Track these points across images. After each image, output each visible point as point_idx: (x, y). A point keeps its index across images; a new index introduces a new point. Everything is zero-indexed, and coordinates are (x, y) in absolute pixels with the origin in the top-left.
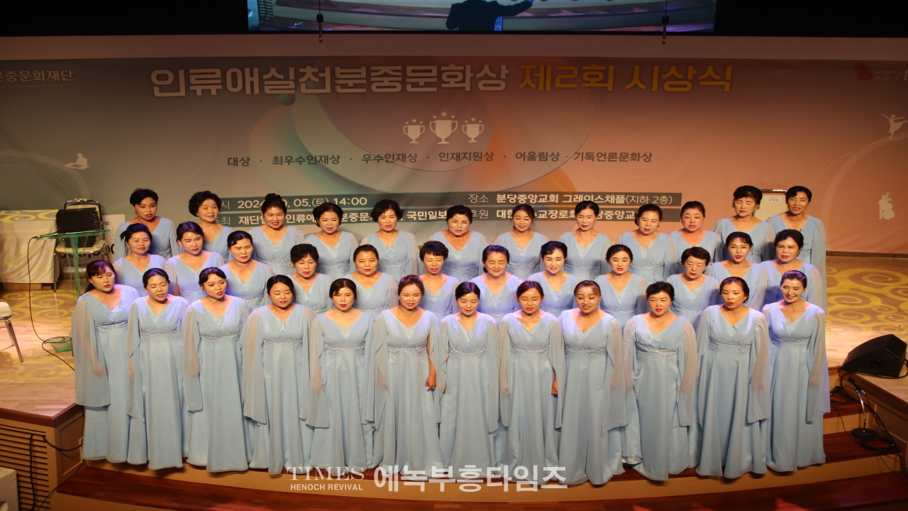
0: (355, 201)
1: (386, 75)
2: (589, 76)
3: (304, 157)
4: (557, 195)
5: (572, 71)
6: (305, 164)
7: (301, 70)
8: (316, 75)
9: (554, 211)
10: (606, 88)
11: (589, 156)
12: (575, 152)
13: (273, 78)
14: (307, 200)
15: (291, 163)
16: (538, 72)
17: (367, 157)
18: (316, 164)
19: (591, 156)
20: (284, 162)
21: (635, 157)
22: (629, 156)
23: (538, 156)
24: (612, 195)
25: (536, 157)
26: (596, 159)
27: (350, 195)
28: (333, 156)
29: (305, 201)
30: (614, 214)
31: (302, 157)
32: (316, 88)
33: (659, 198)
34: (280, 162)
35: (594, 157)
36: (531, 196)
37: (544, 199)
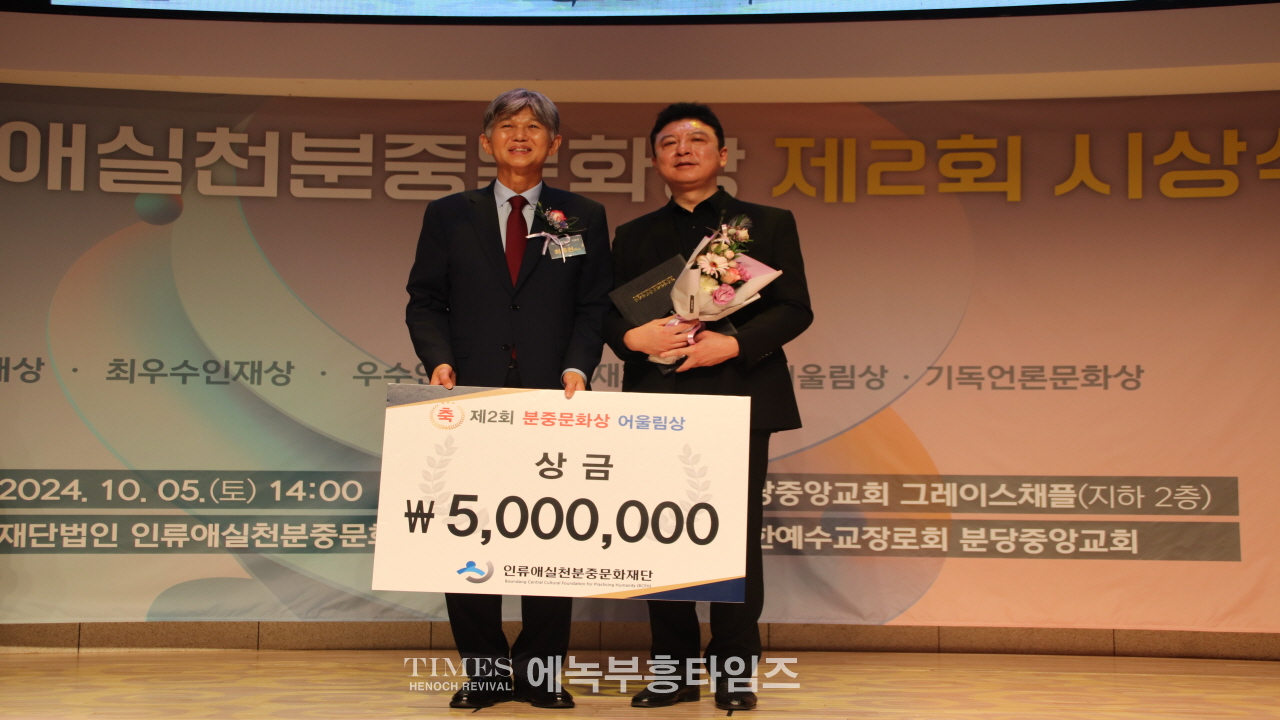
0: (330, 490)
1: (425, 156)
2: (956, 165)
3: (197, 363)
4: (886, 485)
5: (909, 152)
6: (197, 383)
7: (202, 137)
8: (240, 150)
9: (878, 529)
10: (1004, 194)
11: (966, 376)
12: (929, 365)
13: (125, 153)
14: (196, 482)
15: (157, 379)
16: (822, 155)
17: (367, 368)
18: (227, 383)
19: (974, 376)
20: (140, 375)
21: (1095, 376)
22: (1080, 374)
23: (828, 375)
24: (1040, 483)
25: (824, 377)
26: (987, 383)
27: (316, 472)
28: (275, 363)
29: (190, 485)
30: (1048, 537)
31: (189, 364)
32: (239, 184)
33: (1174, 492)
34: (128, 375)
35: (983, 379)
36: (813, 487)
37: (848, 494)
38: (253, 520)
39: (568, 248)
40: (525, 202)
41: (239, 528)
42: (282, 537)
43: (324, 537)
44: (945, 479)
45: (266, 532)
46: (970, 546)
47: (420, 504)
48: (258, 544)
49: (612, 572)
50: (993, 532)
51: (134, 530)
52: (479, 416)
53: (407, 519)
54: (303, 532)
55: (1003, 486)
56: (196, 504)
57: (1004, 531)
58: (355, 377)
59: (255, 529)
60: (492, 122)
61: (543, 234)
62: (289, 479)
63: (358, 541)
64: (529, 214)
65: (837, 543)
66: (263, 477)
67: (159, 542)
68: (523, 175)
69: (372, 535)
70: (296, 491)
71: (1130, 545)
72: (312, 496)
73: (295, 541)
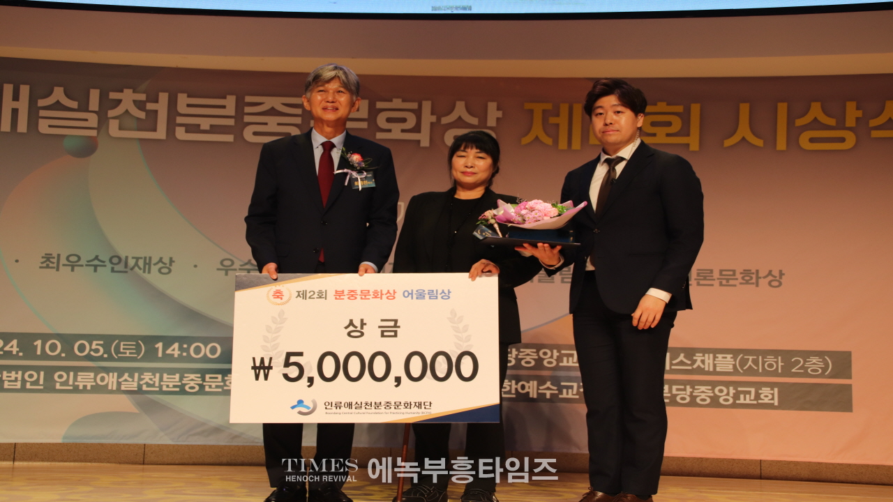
0: (198, 350)
1: (272, 112)
2: (653, 124)
3: (105, 257)
6: (105, 271)
7: (113, 96)
8: (140, 105)
10: (688, 146)
13: (58, 106)
14: (102, 342)
15: (76, 268)
16: (558, 115)
17: (227, 263)
18: (126, 272)
20: (64, 265)
21: (750, 277)
22: (739, 276)
24: (709, 353)
27: (189, 337)
28: (161, 258)
29: (97, 345)
30: (714, 392)
31: (99, 258)
32: (139, 129)
33: (805, 361)
34: (55, 265)
36: (545, 354)
37: (570, 359)
38: (141, 371)
39: (362, 182)
40: (333, 146)
41: (132, 376)
42: (162, 383)
43: (192, 384)
45: (151, 379)
47: (262, 360)
48: (145, 388)
49: (402, 404)
50: (674, 387)
51: (56, 376)
52: (302, 295)
53: (253, 371)
54: (177, 379)
55: (682, 355)
56: (101, 359)
57: (682, 387)
58: (218, 269)
59: (142, 377)
60: (311, 87)
61: (345, 170)
62: (168, 341)
63: (217, 387)
64: (336, 155)
65: (562, 394)
66: (150, 340)
67: (73, 385)
68: (331, 126)
69: (227, 383)
70: (174, 350)
71: (773, 399)
72: (185, 354)
73: (171, 386)
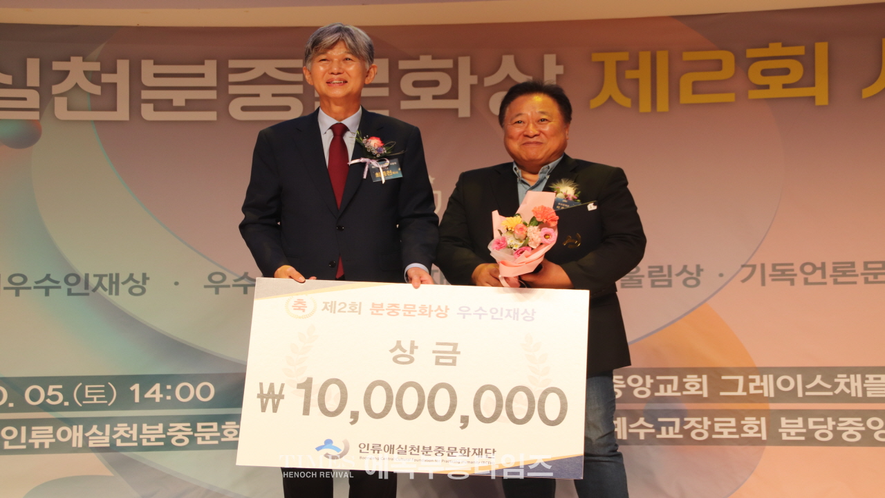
0: (185, 392)
1: (265, 80)
2: (765, 73)
3: (58, 276)
4: (705, 377)
5: (720, 61)
6: (59, 295)
7: (57, 66)
8: (93, 77)
9: (699, 419)
10: (813, 98)
11: (779, 273)
12: (743, 263)
14: (60, 387)
15: (21, 292)
16: (637, 68)
17: (217, 278)
18: (87, 294)
19: (787, 273)
20: (5, 288)
23: (646, 274)
24: (855, 373)
25: (643, 276)
26: (800, 278)
27: (173, 375)
28: (131, 275)
29: (54, 390)
30: (865, 425)
31: (51, 277)
32: (94, 109)
35: (795, 275)
36: (635, 381)
37: (669, 386)
38: (114, 421)
39: (385, 172)
40: (345, 129)
41: (102, 429)
42: (141, 436)
43: (180, 436)
44: (761, 371)
45: (127, 432)
46: (789, 434)
48: (119, 443)
50: (811, 420)
51: (3, 433)
54: (161, 431)
55: (819, 377)
56: (61, 408)
57: (822, 420)
58: (206, 287)
59: (115, 429)
60: (311, 56)
61: (362, 160)
62: (146, 382)
63: (213, 438)
64: (350, 140)
65: (660, 434)
66: (123, 382)
67: (27, 443)
68: (340, 105)
69: (225, 433)
70: (154, 393)
72: (169, 398)
73: (153, 439)
